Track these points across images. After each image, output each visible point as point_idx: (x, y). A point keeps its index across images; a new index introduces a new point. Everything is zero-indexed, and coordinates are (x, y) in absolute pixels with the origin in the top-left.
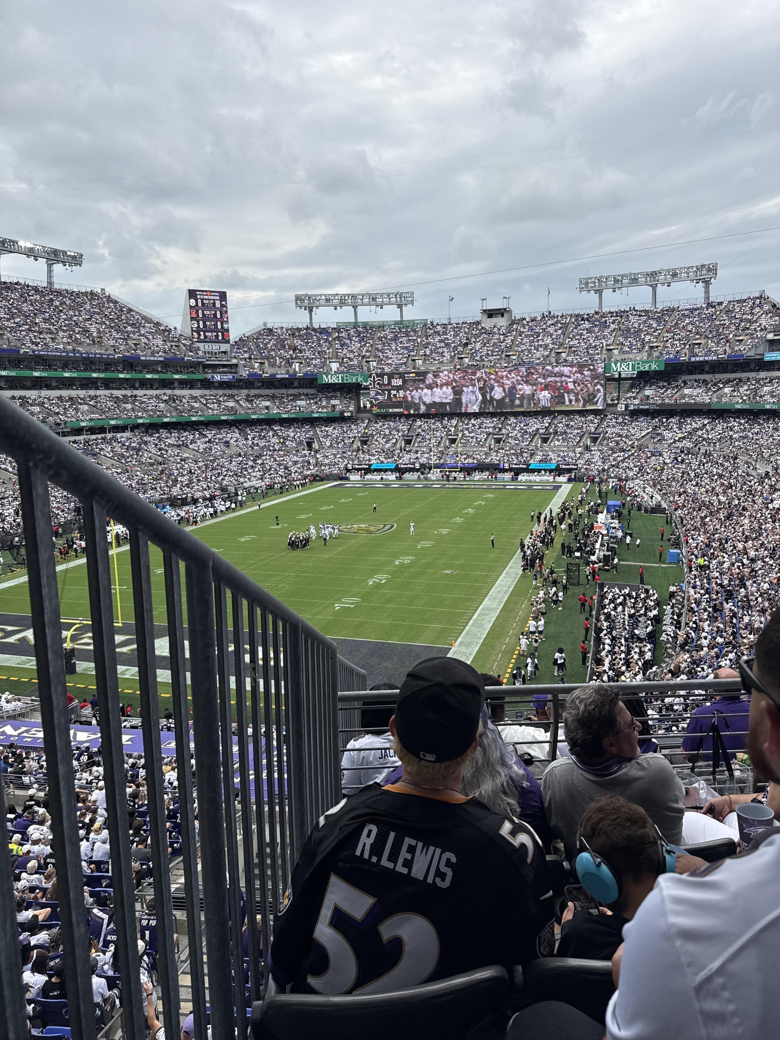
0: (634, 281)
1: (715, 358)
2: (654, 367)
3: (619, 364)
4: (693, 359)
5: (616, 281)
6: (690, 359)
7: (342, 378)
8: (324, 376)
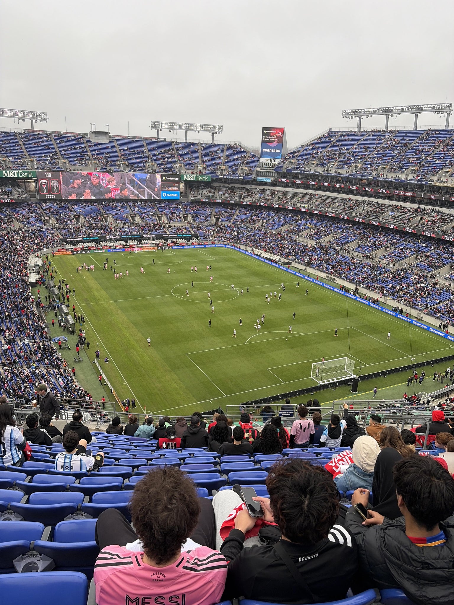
0: (180, 127)
1: (237, 178)
2: (206, 179)
3: (188, 176)
4: (225, 177)
5: (171, 126)
6: (224, 177)
7: (18, 174)
8: (4, 172)
